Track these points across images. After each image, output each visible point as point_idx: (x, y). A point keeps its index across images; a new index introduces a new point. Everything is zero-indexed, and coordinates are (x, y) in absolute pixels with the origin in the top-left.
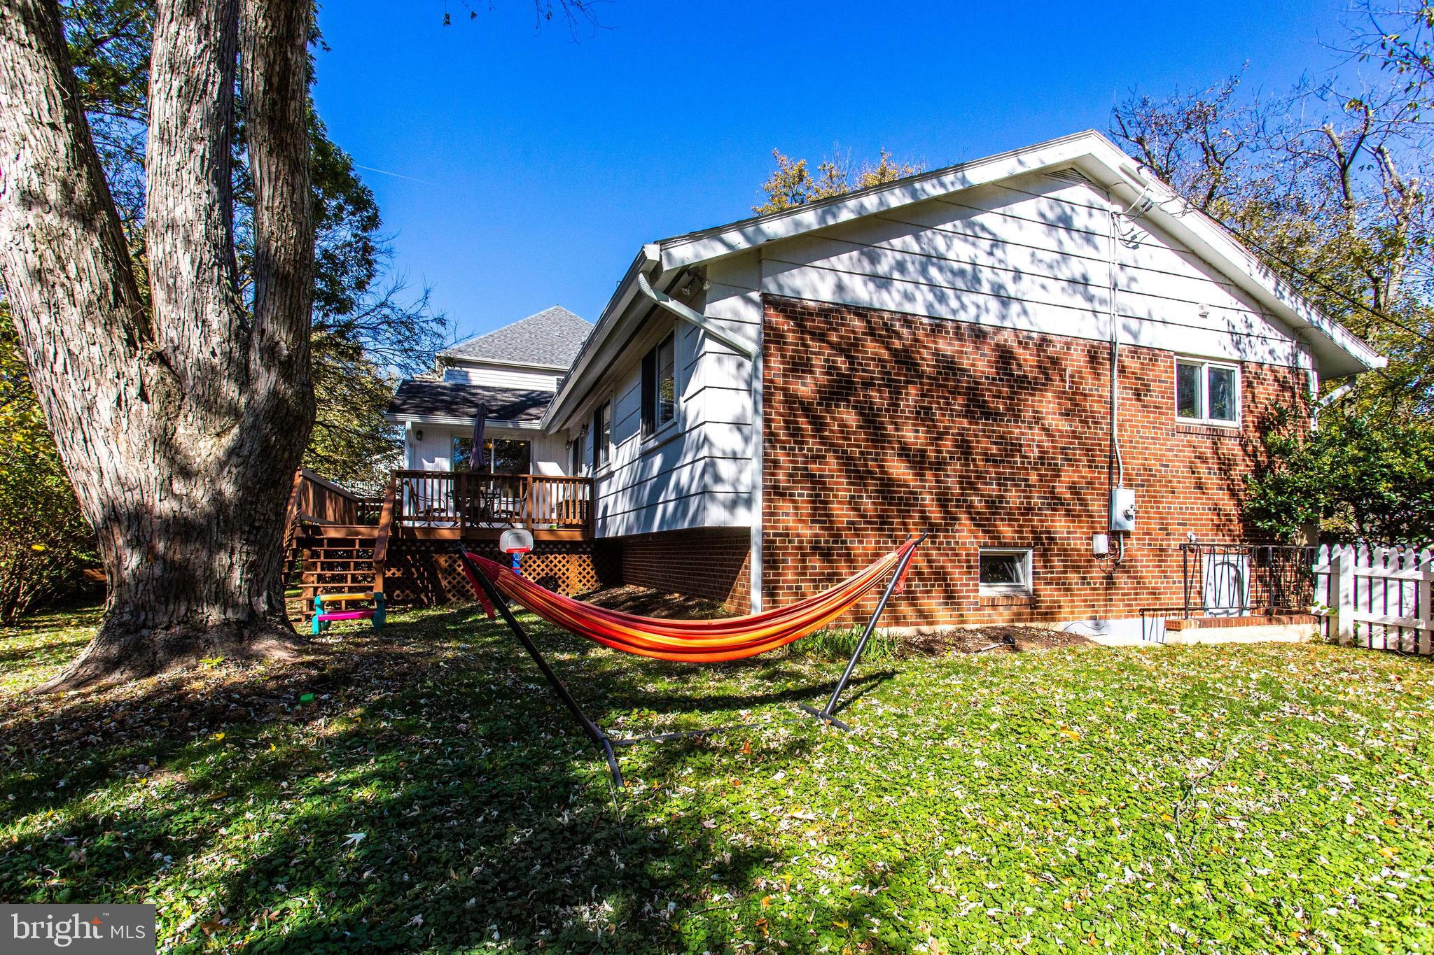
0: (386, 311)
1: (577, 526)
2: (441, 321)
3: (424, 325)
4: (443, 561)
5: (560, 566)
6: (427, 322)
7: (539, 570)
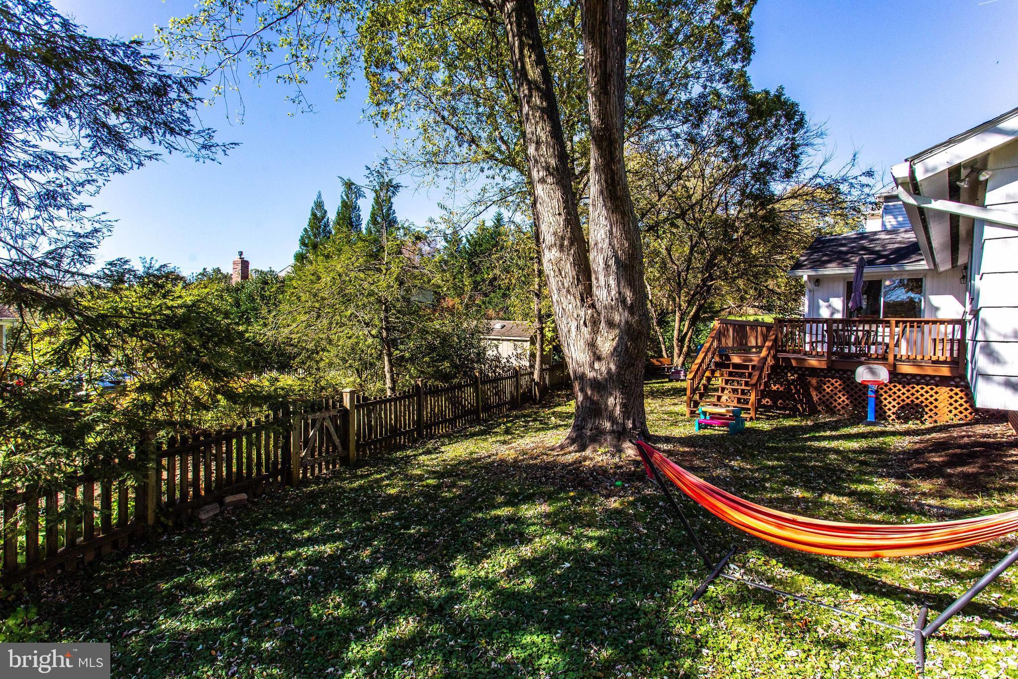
0: (819, 180)
1: (945, 362)
2: (870, 174)
3: (854, 181)
4: (814, 381)
5: (927, 396)
6: (856, 178)
7: (903, 397)
